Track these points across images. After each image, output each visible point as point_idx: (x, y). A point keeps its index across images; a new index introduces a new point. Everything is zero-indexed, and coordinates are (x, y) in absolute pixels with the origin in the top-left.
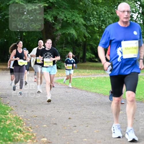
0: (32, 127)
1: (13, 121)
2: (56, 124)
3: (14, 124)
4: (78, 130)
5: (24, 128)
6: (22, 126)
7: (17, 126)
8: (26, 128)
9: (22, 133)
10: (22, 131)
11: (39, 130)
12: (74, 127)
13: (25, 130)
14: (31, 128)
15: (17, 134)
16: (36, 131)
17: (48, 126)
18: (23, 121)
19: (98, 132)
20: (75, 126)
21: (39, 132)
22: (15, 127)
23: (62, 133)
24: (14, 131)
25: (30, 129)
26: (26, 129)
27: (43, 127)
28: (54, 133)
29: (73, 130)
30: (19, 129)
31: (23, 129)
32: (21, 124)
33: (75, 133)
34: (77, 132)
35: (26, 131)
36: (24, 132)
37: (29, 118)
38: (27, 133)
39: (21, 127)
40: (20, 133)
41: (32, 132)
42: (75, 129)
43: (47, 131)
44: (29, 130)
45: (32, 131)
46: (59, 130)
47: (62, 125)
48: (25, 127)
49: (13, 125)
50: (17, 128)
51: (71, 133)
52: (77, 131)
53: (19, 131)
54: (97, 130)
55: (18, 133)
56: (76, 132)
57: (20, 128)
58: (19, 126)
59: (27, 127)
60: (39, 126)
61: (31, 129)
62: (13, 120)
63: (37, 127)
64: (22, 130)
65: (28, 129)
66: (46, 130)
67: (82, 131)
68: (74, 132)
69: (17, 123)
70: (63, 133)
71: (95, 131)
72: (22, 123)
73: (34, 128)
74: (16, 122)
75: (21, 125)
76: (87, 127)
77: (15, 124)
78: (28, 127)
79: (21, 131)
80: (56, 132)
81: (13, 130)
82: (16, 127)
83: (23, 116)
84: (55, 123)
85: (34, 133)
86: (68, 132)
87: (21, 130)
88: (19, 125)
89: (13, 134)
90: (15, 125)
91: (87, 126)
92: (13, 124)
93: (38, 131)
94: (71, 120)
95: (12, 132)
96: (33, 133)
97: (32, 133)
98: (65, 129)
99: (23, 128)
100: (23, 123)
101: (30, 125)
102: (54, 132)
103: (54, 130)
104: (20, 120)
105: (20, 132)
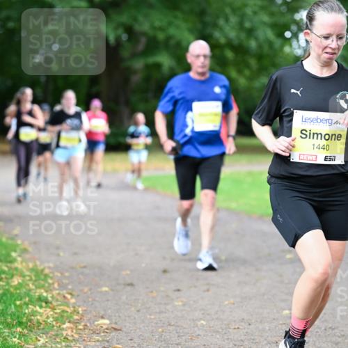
0: (74, 293)
1: (28, 278)
2: (131, 285)
3: (31, 285)
4: (184, 300)
5: (55, 295)
6: (51, 290)
7: (38, 291)
8: (59, 294)
9: (50, 308)
10: (51, 303)
11: (90, 300)
12: (176, 293)
13: (57, 300)
14: (71, 294)
15: (38, 308)
16: (85, 302)
17: (112, 290)
18: (52, 278)
19: (234, 304)
20: (179, 290)
21: (92, 304)
22: (32, 293)
23: (148, 306)
24: (30, 301)
25: (69, 296)
26: (59, 298)
27: (101, 292)
28: (127, 307)
29: (172, 299)
30: (42, 298)
31: (52, 297)
32: (47, 285)
33: (179, 305)
34: (184, 305)
35: (59, 303)
36: (54, 303)
37: (67, 271)
38: (62, 307)
39: (46, 291)
40: (45, 307)
41: (74, 303)
42: (178, 298)
43: (109, 303)
44: (66, 301)
45: (73, 301)
46: (139, 299)
47: (147, 288)
48: (57, 292)
49: (27, 287)
50: (37, 294)
51: (169, 307)
52: (182, 301)
53: (42, 301)
54: (232, 301)
55: (41, 307)
56: (180, 303)
57: (45, 294)
58: (42, 291)
59: (61, 292)
60: (90, 289)
61: (72, 298)
62: (29, 276)
63: (85, 293)
64: (50, 299)
65: (64, 297)
66: (108, 300)
67: (194, 301)
68: (176, 303)
69: (36, 283)
70: (150, 308)
71: (226, 303)
72: (50, 281)
73: (78, 296)
74: (36, 281)
75: (48, 287)
76: (206, 293)
77: (33, 284)
78: (65, 292)
79: (46, 303)
80: (131, 305)
81: (27, 299)
82: (35, 293)
83: (51, 265)
84: (129, 282)
85: (79, 306)
86: (161, 304)
87: (47, 298)
88: (43, 287)
89: (28, 308)
90: (34, 287)
91: (208, 290)
92: (28, 285)
93: (89, 302)
94: (168, 275)
95: (27, 304)
96: (77, 307)
97: (74, 307)
98: (153, 297)
99: (53, 295)
100: (53, 284)
101: (70, 287)
102: (128, 304)
103: (127, 298)
104: (46, 276)
105: (44, 304)
